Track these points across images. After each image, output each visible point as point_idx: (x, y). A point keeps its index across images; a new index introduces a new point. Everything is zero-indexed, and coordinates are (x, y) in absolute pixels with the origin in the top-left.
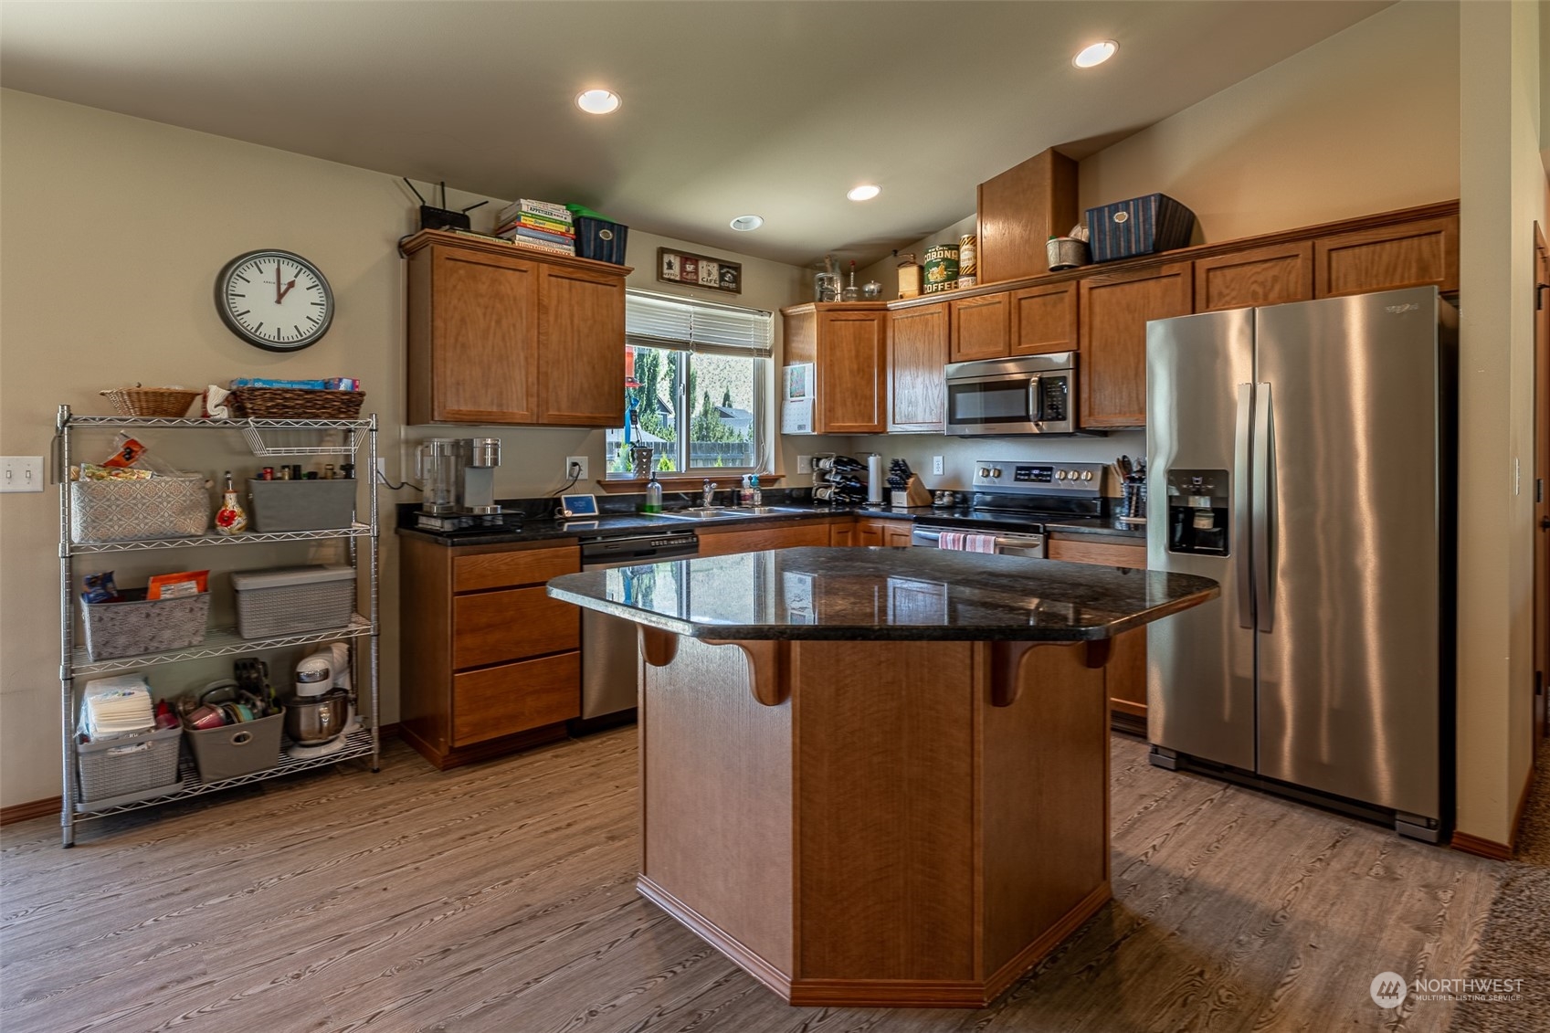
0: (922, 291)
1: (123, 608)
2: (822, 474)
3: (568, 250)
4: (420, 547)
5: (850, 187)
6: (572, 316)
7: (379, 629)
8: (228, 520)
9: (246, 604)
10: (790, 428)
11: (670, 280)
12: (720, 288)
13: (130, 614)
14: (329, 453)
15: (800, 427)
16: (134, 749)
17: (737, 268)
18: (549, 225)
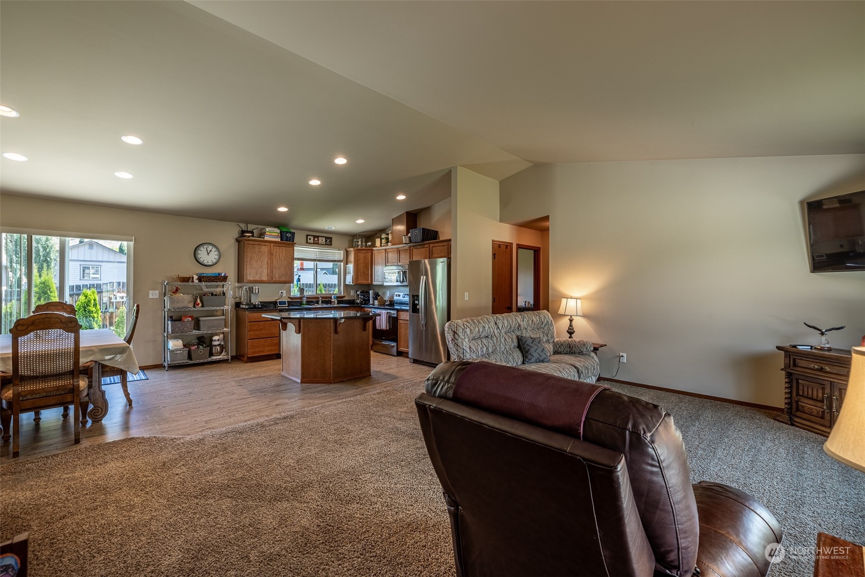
0: (381, 246)
1: (177, 322)
2: (358, 295)
3: (279, 240)
4: (241, 312)
5: (357, 220)
6: (279, 256)
7: (231, 330)
8: (198, 305)
9: (201, 323)
10: (347, 283)
11: (310, 243)
12: (326, 244)
13: (178, 324)
14: (219, 290)
15: (350, 282)
16: (179, 352)
17: (331, 238)
18: (273, 234)
